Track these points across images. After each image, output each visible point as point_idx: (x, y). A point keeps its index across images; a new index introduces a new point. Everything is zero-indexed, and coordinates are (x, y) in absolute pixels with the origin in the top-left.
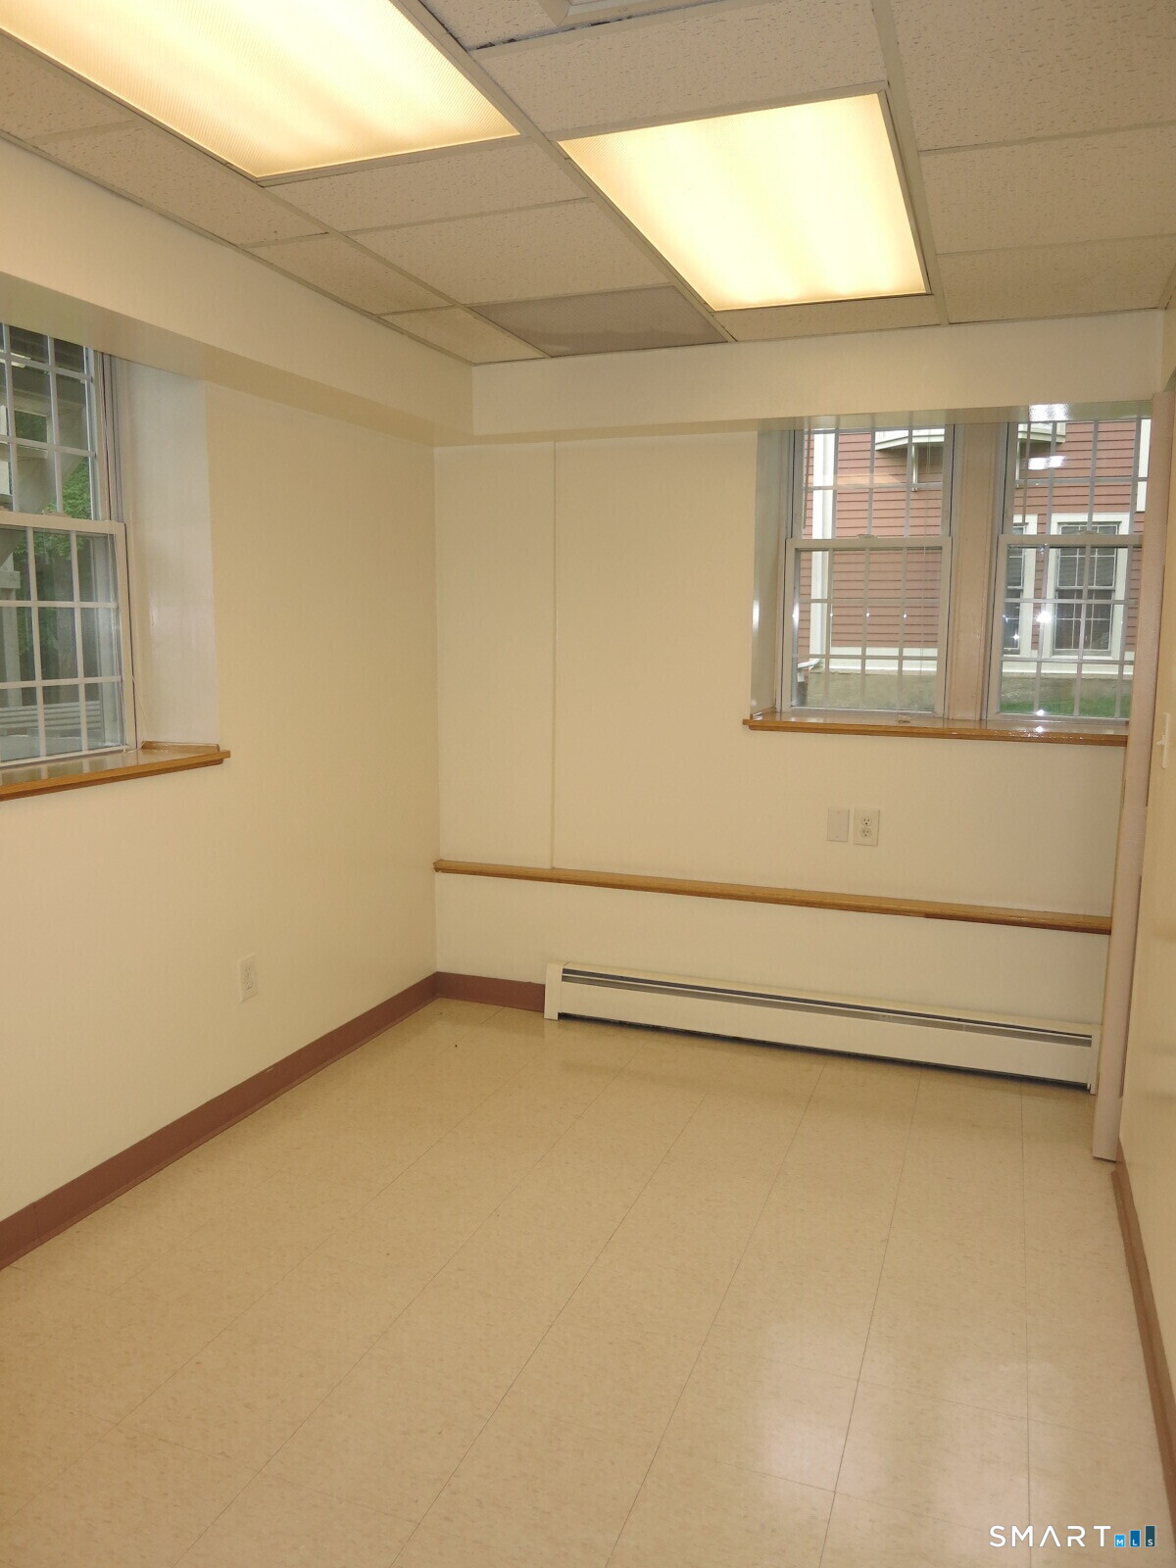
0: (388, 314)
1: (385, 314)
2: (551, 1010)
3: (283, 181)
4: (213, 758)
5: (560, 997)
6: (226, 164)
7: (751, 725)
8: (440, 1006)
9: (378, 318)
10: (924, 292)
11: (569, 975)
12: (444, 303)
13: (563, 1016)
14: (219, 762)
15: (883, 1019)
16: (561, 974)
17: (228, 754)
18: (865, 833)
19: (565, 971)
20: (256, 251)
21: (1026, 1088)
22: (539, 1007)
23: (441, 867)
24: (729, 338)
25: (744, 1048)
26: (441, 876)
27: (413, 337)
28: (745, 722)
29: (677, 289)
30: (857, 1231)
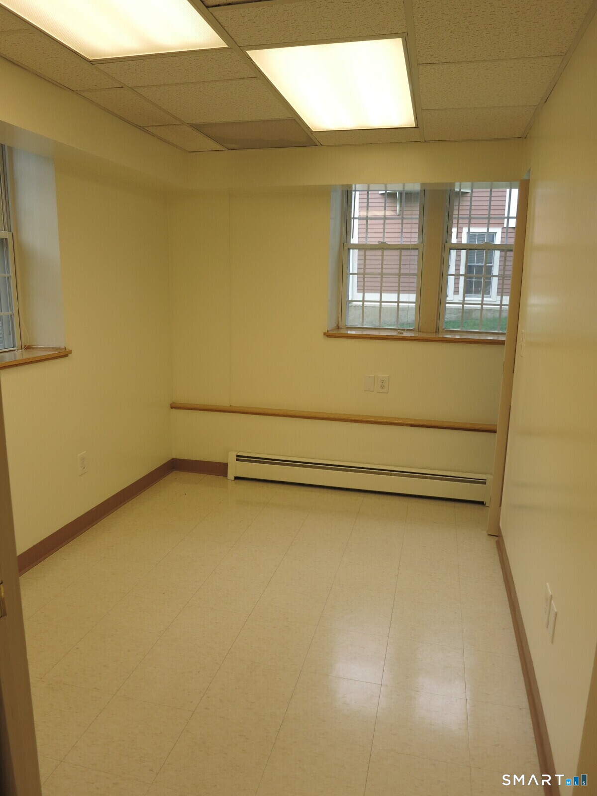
0: (149, 126)
1: (146, 127)
2: (231, 475)
3: (103, 62)
4: (63, 354)
5: (235, 469)
6: (76, 53)
7: (328, 335)
8: (176, 475)
9: (142, 129)
10: (414, 126)
11: (240, 458)
12: (178, 123)
13: (236, 478)
14: (66, 356)
15: (391, 475)
16: (235, 458)
17: (70, 352)
18: (382, 387)
19: (238, 456)
20: (83, 94)
21: (457, 505)
22: (225, 474)
23: (174, 406)
24: (318, 144)
25: (325, 490)
26: (174, 410)
27: (160, 138)
28: (325, 334)
29: (296, 121)
30: (383, 572)
